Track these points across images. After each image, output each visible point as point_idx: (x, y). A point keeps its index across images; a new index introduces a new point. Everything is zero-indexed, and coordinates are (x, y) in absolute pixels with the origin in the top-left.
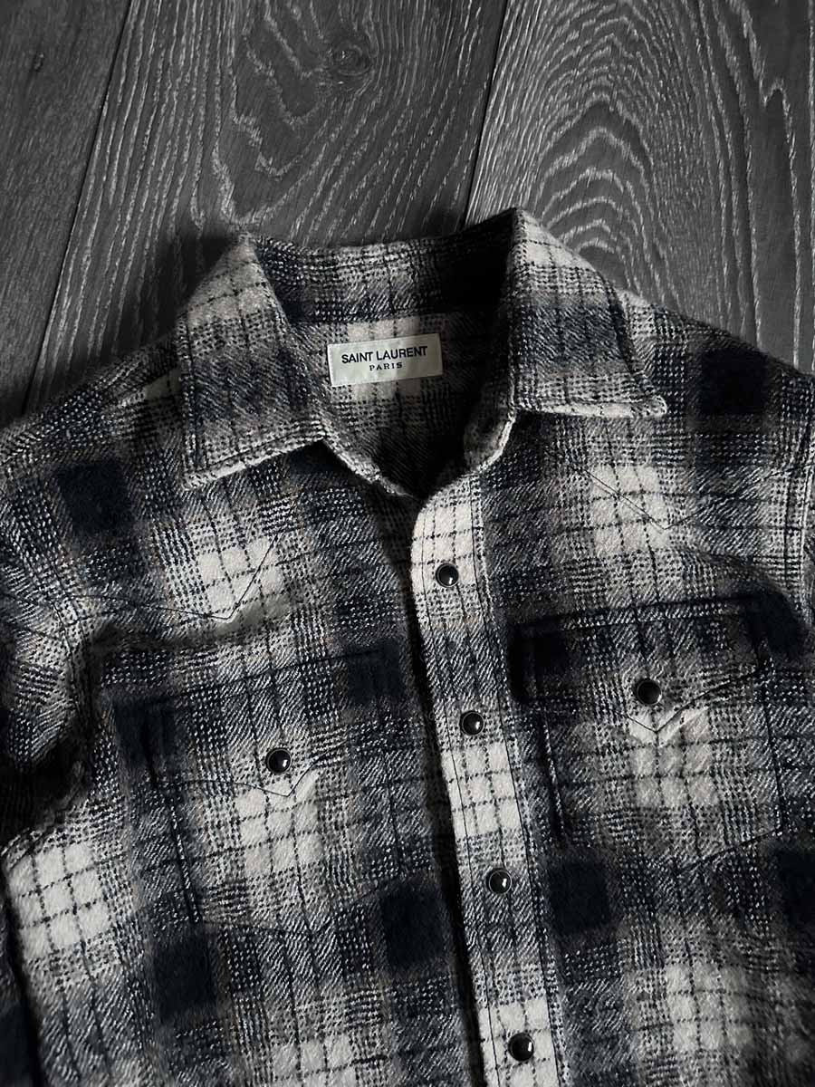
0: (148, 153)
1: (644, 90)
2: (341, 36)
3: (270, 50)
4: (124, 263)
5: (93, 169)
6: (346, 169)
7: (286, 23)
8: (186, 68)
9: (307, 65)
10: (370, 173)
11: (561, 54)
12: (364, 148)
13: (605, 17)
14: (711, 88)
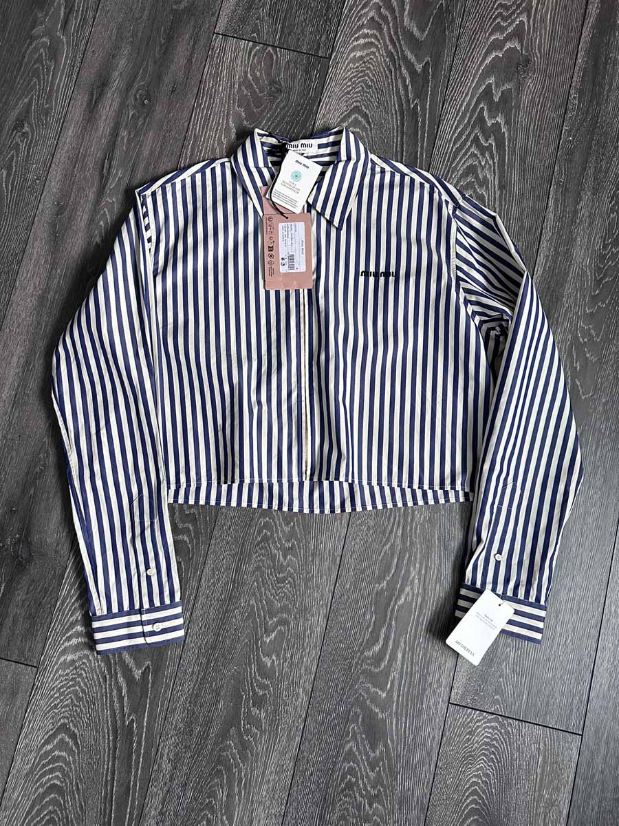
0: (209, 119)
1: (371, 102)
2: (273, 82)
3: (249, 87)
4: (201, 154)
5: (191, 124)
6: (272, 126)
7: (255, 78)
8: (222, 92)
9: (261, 92)
10: (280, 128)
11: (345, 89)
12: (278, 119)
13: (360, 77)
14: (394, 102)
